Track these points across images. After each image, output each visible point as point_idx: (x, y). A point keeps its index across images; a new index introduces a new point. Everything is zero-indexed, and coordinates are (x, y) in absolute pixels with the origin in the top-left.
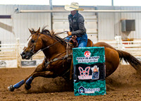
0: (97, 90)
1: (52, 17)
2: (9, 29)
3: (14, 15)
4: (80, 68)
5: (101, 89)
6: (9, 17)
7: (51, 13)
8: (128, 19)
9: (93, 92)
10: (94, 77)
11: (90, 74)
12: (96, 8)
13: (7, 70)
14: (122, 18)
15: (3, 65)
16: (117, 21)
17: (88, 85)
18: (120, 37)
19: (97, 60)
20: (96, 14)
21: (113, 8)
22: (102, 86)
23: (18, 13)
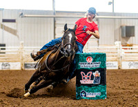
0: (98, 94)
1: (55, 22)
2: (14, 32)
3: (19, 20)
4: (82, 73)
5: (102, 93)
6: (13, 21)
7: (54, 18)
8: (128, 25)
10: (95, 81)
11: (92, 79)
13: (11, 72)
14: (122, 24)
15: (7, 67)
16: (118, 27)
17: (90, 89)
18: (120, 42)
19: (98, 66)
20: (97, 20)
21: (114, 14)
22: (103, 90)
23: (22, 17)
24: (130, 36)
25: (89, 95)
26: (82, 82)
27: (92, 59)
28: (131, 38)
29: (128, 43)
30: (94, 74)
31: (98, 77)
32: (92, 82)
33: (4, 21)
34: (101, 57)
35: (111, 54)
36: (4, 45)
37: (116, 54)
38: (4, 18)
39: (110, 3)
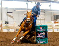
0: (44, 41)
2: (12, 17)
3: (14, 12)
4: (38, 33)
5: (46, 41)
6: (12, 13)
8: (57, 14)
9: (43, 42)
11: (42, 35)
12: (44, 10)
13: (10, 33)
14: (54, 14)
15: (9, 31)
17: (41, 40)
18: (53, 21)
19: (44, 30)
20: (45, 12)
21: (51, 10)
22: (46, 40)
23: (15, 11)
24: (57, 19)
25: (41, 42)
26: (38, 37)
27: (42, 28)
28: (58, 20)
29: (57, 22)
30: (43, 34)
31: (44, 35)
32: (42, 37)
33: (8, 12)
34: (45, 27)
35: (50, 26)
36: (8, 22)
37: (52, 26)
38: (8, 11)
39: (50, 6)
